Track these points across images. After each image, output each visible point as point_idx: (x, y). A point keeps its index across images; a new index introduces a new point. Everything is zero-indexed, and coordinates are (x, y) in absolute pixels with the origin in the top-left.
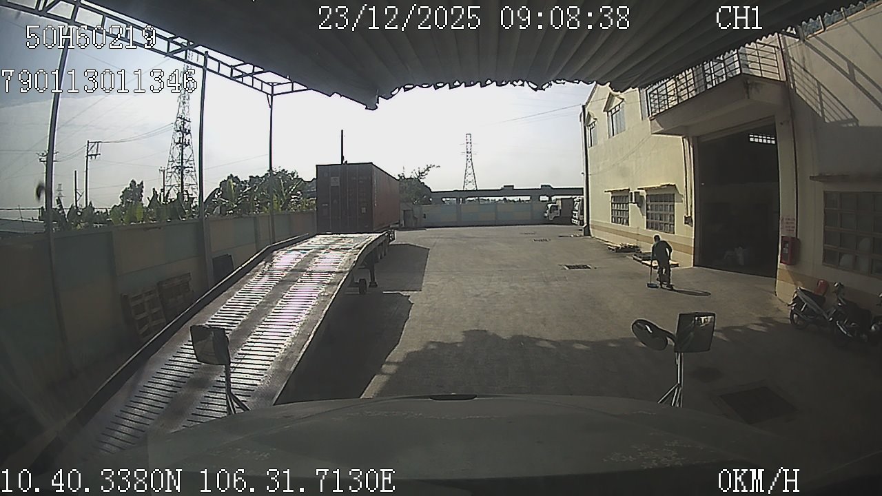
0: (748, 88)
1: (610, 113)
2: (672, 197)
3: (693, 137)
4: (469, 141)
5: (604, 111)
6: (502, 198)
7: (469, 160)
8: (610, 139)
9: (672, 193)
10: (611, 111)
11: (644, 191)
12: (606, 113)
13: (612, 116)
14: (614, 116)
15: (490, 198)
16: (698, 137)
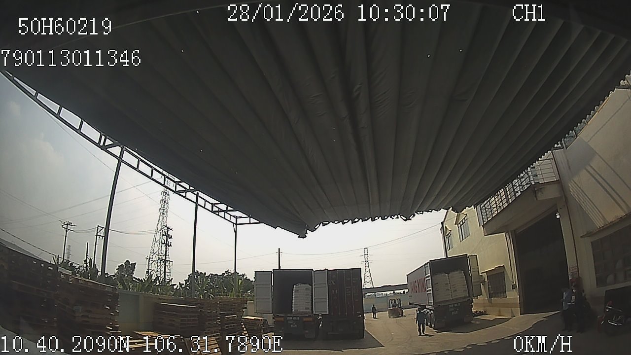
0: (536, 193)
1: (459, 225)
2: (503, 274)
3: (511, 232)
4: (366, 253)
5: (455, 224)
6: (392, 292)
7: (367, 267)
8: (461, 243)
9: (502, 271)
10: (460, 223)
11: (485, 274)
12: (457, 225)
13: (461, 226)
14: (462, 226)
15: (383, 293)
16: (515, 231)
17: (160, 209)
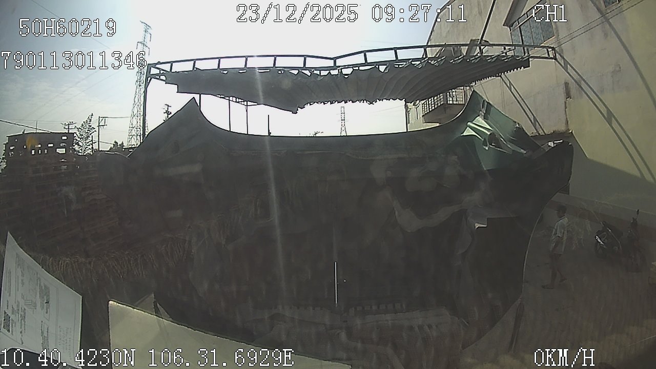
8: (416, 121)
12: (414, 106)
13: (417, 108)
17: (137, 81)
